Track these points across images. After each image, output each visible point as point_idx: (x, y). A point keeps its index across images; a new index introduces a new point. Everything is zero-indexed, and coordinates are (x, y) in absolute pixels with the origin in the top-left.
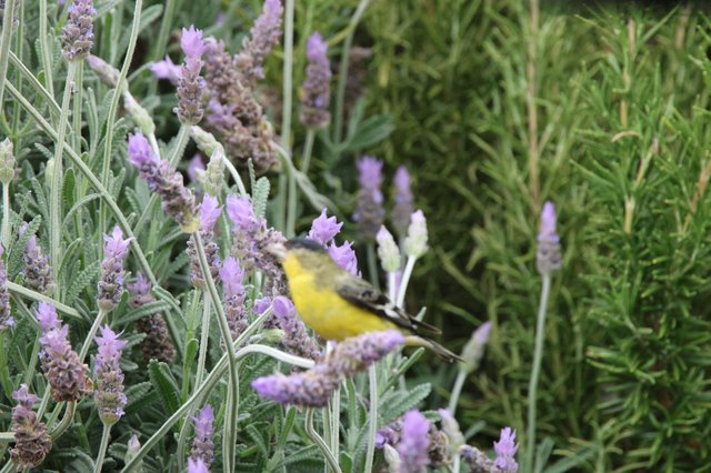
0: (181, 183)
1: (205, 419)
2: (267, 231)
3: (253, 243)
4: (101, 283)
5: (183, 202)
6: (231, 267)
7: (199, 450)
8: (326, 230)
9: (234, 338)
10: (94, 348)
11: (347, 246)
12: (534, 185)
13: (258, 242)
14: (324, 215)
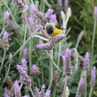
0: (22, 2)
1: (25, 50)
2: (38, 12)
3: (35, 15)
4: (4, 22)
5: (22, 6)
6: (31, 19)
7: (24, 57)
8: (51, 12)
9: (32, 33)
10: (2, 35)
11: (55, 15)
12: (93, 2)
13: (37, 14)
14: (50, 9)
